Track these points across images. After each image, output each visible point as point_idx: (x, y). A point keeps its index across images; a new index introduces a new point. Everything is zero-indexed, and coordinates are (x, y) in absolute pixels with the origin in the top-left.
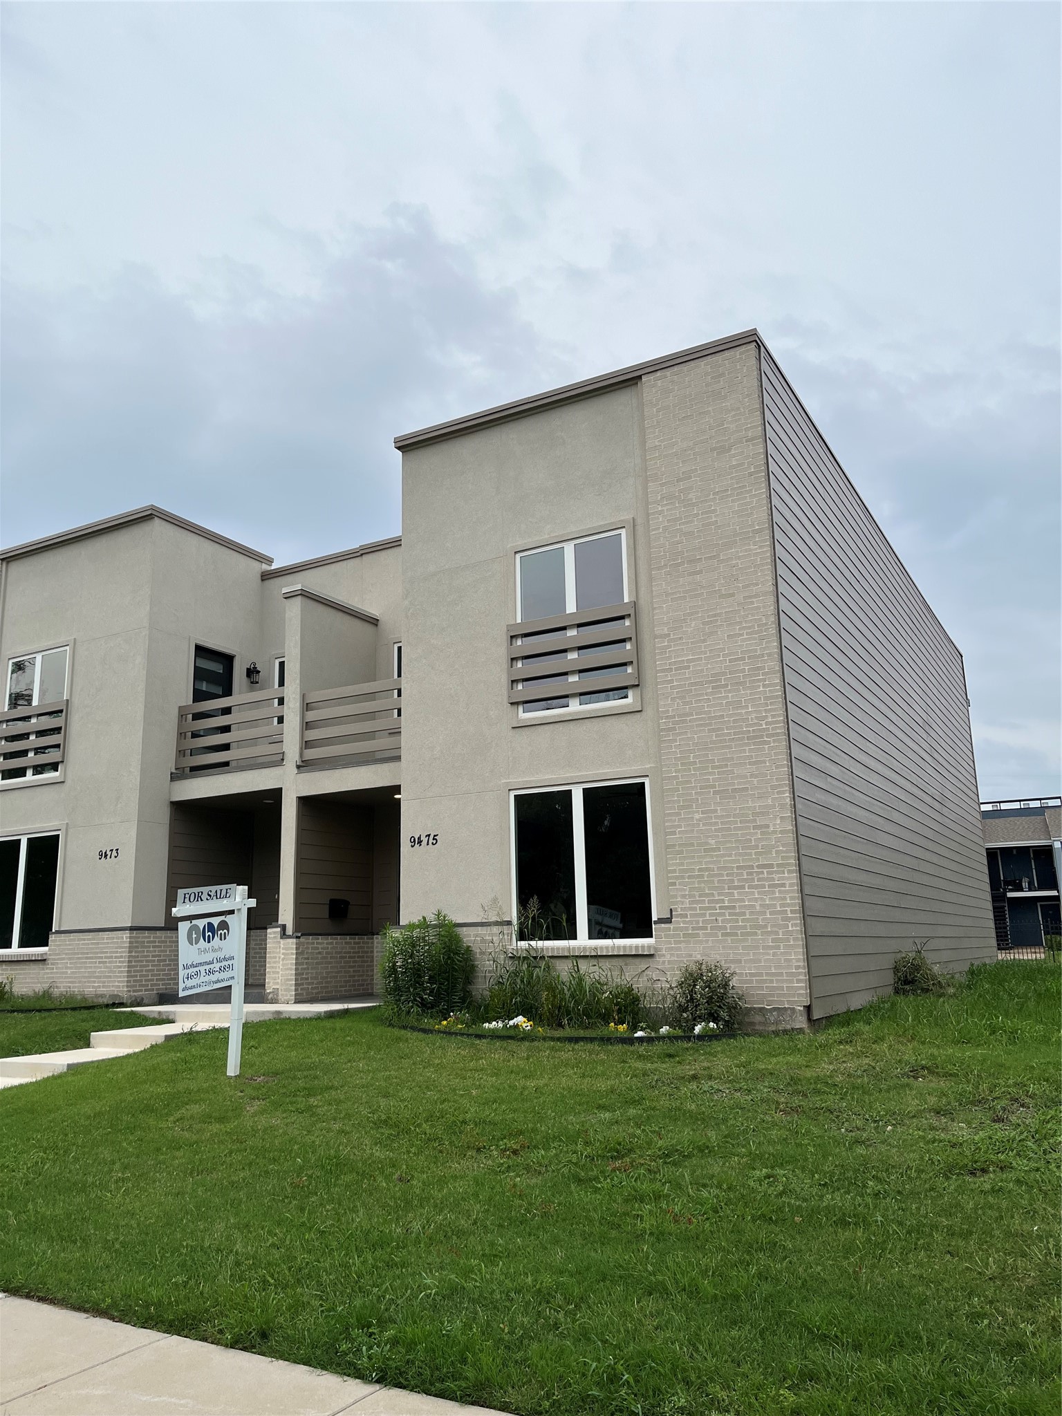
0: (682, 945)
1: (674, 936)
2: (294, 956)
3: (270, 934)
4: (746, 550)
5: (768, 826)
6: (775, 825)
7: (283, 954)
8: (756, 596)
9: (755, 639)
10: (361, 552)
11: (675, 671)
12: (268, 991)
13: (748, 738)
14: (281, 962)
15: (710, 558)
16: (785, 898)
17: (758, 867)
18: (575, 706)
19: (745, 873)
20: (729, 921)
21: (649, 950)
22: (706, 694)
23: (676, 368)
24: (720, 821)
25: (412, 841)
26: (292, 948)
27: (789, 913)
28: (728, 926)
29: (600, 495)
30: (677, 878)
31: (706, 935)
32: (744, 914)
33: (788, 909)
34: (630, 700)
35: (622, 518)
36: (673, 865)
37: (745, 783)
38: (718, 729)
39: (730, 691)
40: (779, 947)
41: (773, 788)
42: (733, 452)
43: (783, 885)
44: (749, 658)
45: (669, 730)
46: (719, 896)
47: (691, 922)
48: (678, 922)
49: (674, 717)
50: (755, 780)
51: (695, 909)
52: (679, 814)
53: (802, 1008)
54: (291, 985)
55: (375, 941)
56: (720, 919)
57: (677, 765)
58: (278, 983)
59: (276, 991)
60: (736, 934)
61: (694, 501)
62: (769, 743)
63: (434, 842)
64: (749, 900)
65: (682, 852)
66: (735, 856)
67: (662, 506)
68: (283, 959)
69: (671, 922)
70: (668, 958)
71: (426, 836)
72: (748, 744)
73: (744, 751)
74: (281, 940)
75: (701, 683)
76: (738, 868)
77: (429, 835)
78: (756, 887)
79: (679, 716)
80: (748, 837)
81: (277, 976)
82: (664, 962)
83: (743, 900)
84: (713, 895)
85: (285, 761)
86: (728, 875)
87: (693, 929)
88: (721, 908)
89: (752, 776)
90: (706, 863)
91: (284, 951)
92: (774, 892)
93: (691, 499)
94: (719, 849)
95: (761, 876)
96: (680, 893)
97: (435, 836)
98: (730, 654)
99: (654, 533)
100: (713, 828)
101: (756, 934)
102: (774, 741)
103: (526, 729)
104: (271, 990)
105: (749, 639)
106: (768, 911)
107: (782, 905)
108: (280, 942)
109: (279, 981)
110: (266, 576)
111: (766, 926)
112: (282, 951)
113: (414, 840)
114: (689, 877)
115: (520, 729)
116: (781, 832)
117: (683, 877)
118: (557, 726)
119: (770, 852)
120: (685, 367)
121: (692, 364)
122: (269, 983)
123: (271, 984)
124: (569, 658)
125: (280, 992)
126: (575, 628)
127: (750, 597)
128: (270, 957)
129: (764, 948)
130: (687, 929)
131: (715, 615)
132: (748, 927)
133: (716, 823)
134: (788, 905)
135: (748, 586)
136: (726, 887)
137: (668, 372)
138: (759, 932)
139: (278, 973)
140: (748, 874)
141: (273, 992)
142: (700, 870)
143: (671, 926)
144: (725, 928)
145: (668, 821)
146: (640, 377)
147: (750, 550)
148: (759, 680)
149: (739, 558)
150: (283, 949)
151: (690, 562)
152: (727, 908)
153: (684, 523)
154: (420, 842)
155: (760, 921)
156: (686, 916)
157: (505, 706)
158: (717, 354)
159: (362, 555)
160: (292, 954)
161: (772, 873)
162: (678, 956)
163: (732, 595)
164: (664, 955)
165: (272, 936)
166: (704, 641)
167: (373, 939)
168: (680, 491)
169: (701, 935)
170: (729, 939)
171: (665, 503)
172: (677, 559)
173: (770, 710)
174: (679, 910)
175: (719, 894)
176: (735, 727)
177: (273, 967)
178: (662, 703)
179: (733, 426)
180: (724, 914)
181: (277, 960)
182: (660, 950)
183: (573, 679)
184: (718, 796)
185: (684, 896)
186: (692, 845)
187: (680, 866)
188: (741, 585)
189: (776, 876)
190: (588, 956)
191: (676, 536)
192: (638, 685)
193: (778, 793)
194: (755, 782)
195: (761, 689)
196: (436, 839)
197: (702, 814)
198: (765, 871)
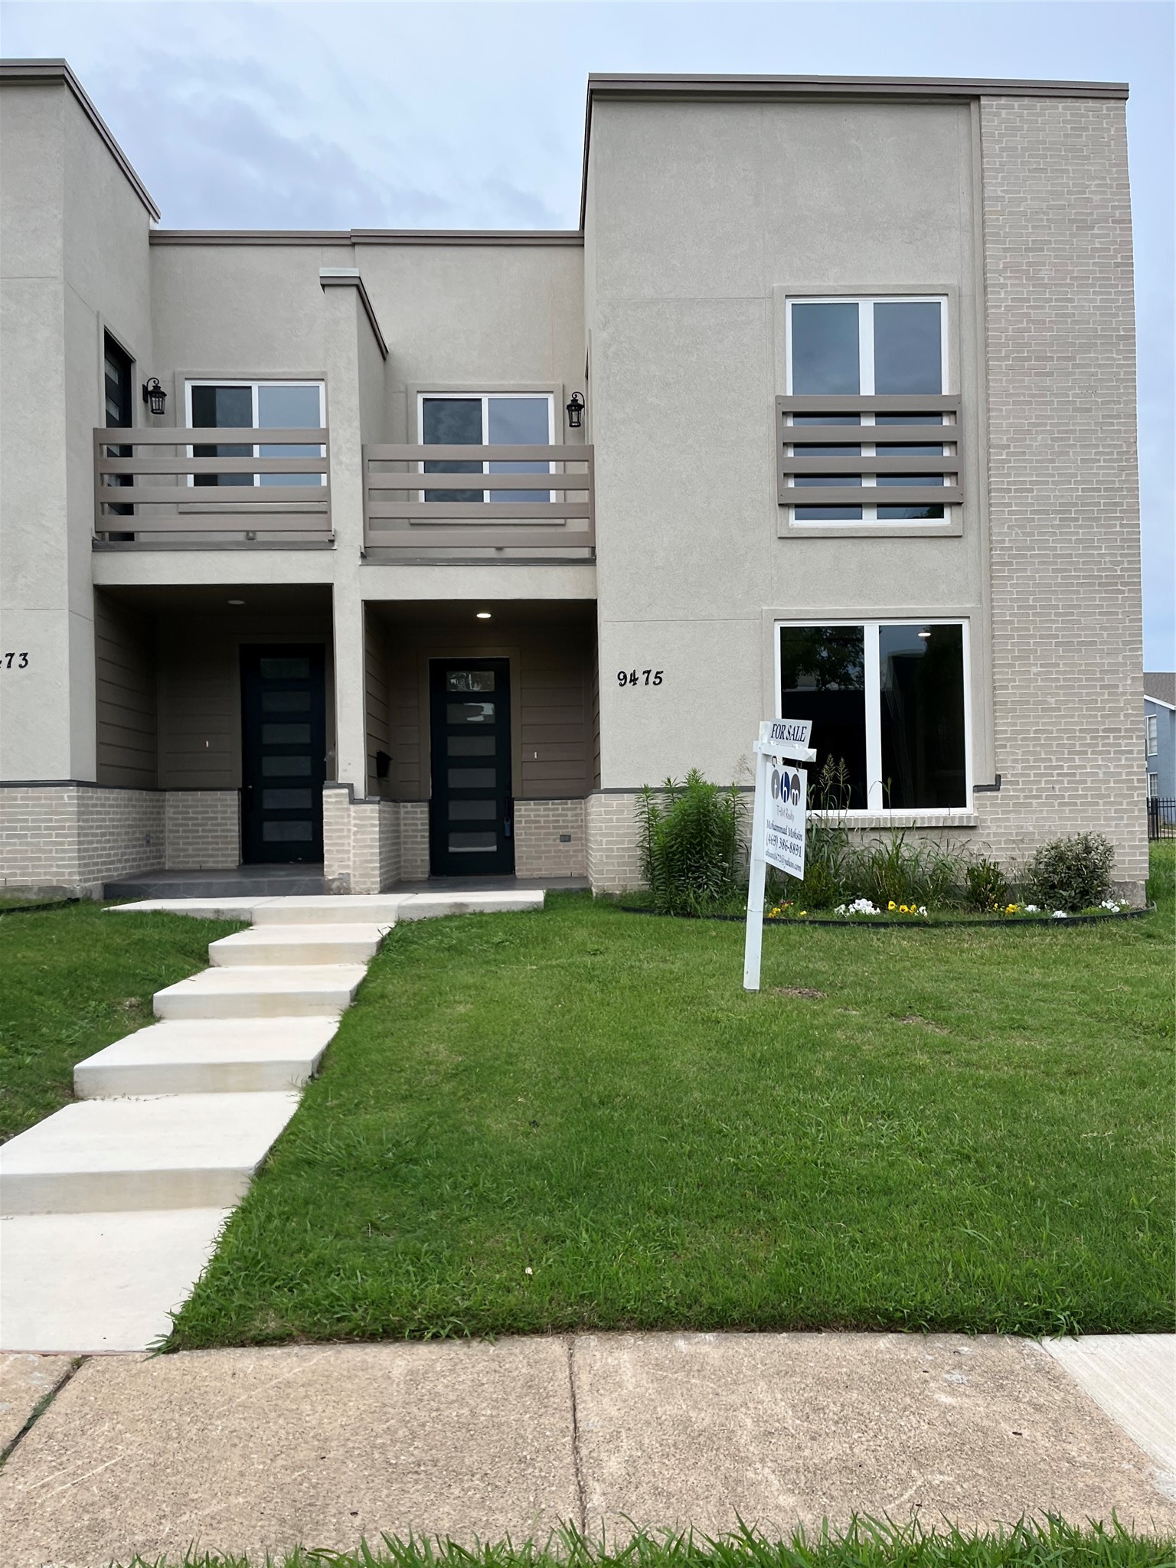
0: (1012, 816)
1: (1001, 805)
2: (377, 829)
3: (329, 796)
4: (1108, 359)
5: (1117, 686)
6: (1124, 686)
7: (355, 825)
8: (1118, 417)
9: (1113, 468)
10: (354, 240)
11: (1015, 492)
12: (330, 878)
13: (1100, 584)
14: (352, 837)
15: (1065, 358)
16: (1132, 766)
17: (1104, 731)
18: (870, 520)
19: (1088, 737)
20: (1067, 789)
21: (969, 822)
22: (1052, 526)
23: (1026, 101)
24: (1061, 677)
25: (622, 676)
26: (372, 818)
27: (1135, 781)
28: (1067, 794)
29: (911, 243)
30: (1007, 739)
31: (1040, 805)
32: (1085, 782)
33: (1135, 778)
34: (946, 522)
35: (942, 282)
36: (1004, 724)
37: (1093, 636)
38: (1066, 570)
39: (1080, 527)
40: (1122, 818)
41: (1125, 643)
42: (1096, 231)
43: (1131, 752)
44: (1106, 490)
45: (1004, 564)
46: (1057, 762)
47: (1023, 790)
48: (1007, 790)
49: (1011, 548)
50: (1105, 634)
51: (1028, 775)
52: (1013, 666)
53: (1144, 883)
54: (373, 869)
55: (402, 810)
56: (1057, 787)
57: (1012, 608)
58: (348, 867)
59: (344, 878)
60: (1075, 804)
61: (1046, 281)
62: (1123, 592)
63: (658, 681)
64: (1092, 767)
65: (1015, 710)
66: (1078, 718)
67: (1005, 278)
68: (355, 833)
69: (999, 790)
70: (993, 830)
71: (644, 673)
72: (1100, 592)
73: (1094, 599)
74: (352, 807)
75: (1047, 512)
76: (1081, 731)
77: (649, 672)
78: (1100, 753)
79: (1018, 548)
80: (1094, 698)
81: (346, 856)
82: (989, 834)
83: (1085, 767)
84: (1050, 760)
85: (336, 543)
86: (1069, 738)
87: (1026, 797)
88: (1059, 775)
89: (1101, 628)
90: (1044, 724)
91: (357, 822)
92: (1120, 760)
93: (1043, 278)
94: (1059, 709)
95: (1106, 741)
96: (1011, 757)
97: (658, 673)
98: (1083, 482)
99: (993, 311)
100: (1054, 685)
101: (1097, 804)
102: (1130, 591)
103: (800, 542)
104: (336, 876)
105: (1108, 468)
106: (1112, 780)
107: (1128, 774)
108: (348, 810)
109: (351, 863)
110: (157, 240)
111: (1109, 796)
112: (353, 822)
113: (625, 677)
114: (1023, 739)
115: (789, 541)
116: (1132, 694)
117: (1015, 739)
118: (843, 542)
119: (1118, 715)
120: (1039, 104)
121: (1048, 102)
122: (330, 866)
123: (335, 868)
124: (863, 455)
125: (352, 879)
126: (871, 416)
127: (1110, 417)
128: (329, 830)
129: (1106, 819)
130: (1018, 797)
131: (1067, 432)
132: (1089, 797)
133: (1057, 680)
134: (1135, 773)
135: (1108, 402)
136: (1066, 752)
137: (1016, 103)
138: (1101, 802)
139: (348, 852)
140: (1092, 738)
141: (339, 879)
142: (1036, 732)
143: (999, 794)
144: (1063, 797)
145: (1000, 673)
146: (977, 97)
147: (1113, 359)
148: (1116, 518)
149: (1100, 366)
150: (355, 818)
151: (1037, 359)
152: (1067, 775)
153: (1032, 307)
154: (634, 680)
155: (1103, 789)
156: (1017, 783)
157: (767, 508)
158: (1080, 100)
159: (354, 245)
160: (373, 825)
161: (1119, 738)
162: (1006, 827)
163: (1089, 410)
164: (989, 827)
165: (333, 800)
166: (1053, 461)
167: (399, 807)
168: (1029, 264)
169: (1034, 805)
170: (1067, 809)
171: (1009, 275)
172: (1023, 352)
173: (1128, 555)
174: (1009, 776)
175: (1058, 760)
176: (1085, 570)
177: (336, 844)
178: (995, 530)
179: (1097, 198)
180: (1062, 782)
181: (345, 833)
182: (985, 821)
183: (869, 483)
184: (1061, 649)
185: (1015, 761)
186: (1028, 702)
187: (1012, 726)
188: (1100, 400)
189: (1123, 742)
190: (890, 828)
191: (1022, 322)
192: (960, 504)
193: (1131, 650)
194: (1105, 636)
195: (1118, 529)
196: (661, 679)
197: (1041, 667)
198: (1111, 735)
